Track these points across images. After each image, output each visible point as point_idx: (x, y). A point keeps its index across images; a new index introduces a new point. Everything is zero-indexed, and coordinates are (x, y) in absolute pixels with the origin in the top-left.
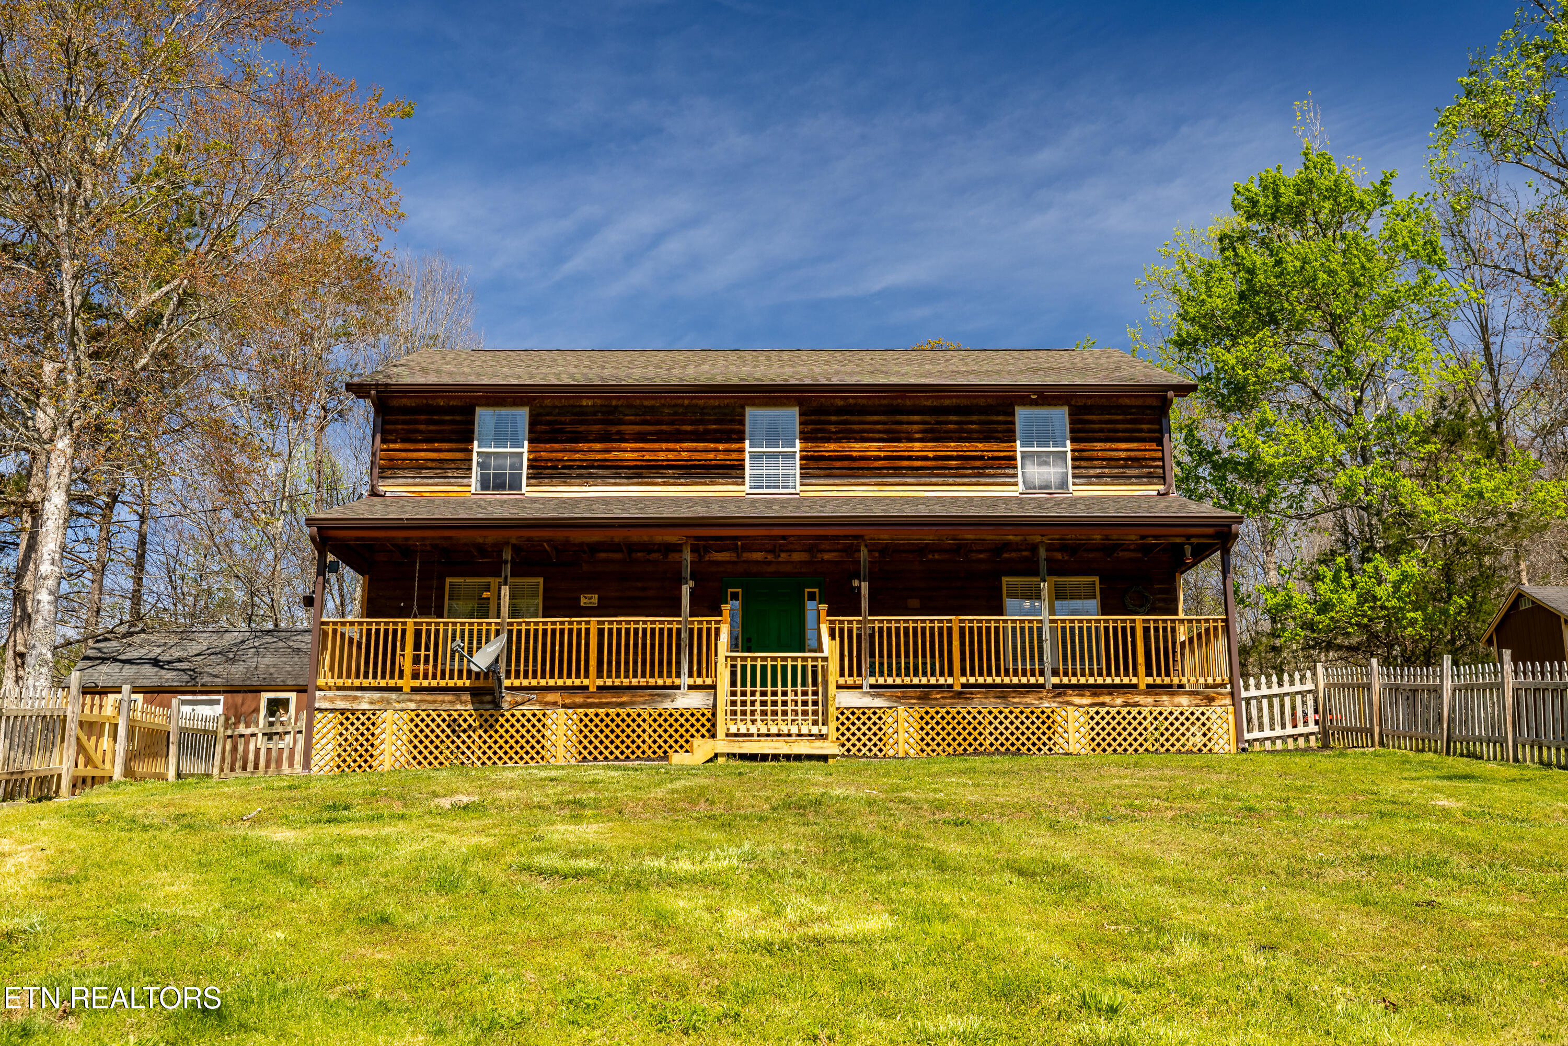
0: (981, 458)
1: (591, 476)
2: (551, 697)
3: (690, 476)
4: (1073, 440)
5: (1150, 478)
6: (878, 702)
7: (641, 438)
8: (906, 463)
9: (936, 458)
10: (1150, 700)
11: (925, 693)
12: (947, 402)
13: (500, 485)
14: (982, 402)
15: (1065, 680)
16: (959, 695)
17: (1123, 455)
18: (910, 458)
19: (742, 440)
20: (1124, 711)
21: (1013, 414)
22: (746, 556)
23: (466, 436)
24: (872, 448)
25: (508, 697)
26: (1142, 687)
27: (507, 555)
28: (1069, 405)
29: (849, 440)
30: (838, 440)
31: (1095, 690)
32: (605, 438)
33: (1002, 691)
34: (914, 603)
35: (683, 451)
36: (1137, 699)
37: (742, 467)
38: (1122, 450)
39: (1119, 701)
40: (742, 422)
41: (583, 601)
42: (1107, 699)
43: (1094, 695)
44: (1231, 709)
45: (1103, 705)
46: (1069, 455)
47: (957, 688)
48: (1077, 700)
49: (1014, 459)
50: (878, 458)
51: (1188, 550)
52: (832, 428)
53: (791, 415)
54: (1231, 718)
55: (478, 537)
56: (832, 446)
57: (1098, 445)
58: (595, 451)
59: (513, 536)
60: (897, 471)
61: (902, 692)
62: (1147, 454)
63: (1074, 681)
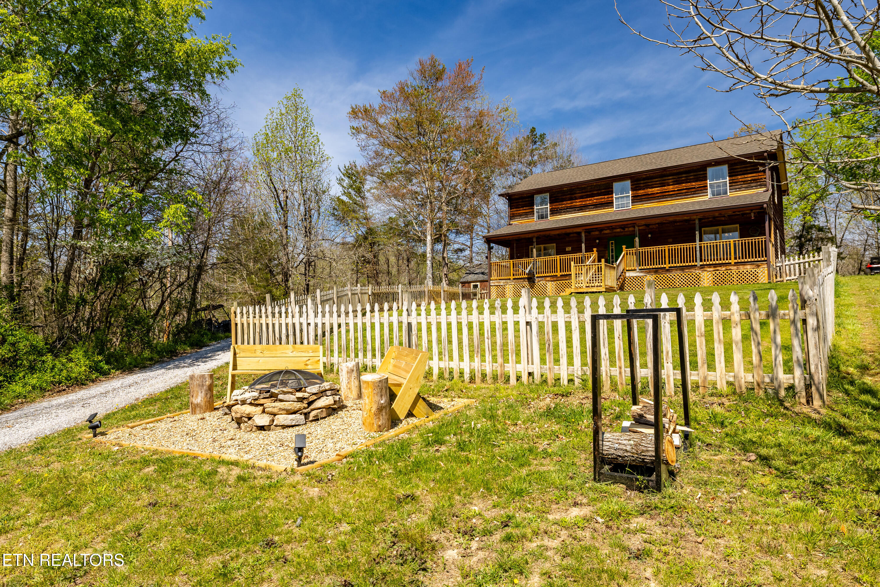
0: (694, 188)
1: (568, 212)
2: (548, 279)
3: (596, 207)
4: (729, 176)
5: (761, 186)
6: (641, 274)
7: (581, 197)
8: (667, 194)
9: (678, 190)
10: (735, 267)
11: (656, 271)
12: (682, 170)
13: (542, 218)
14: (695, 168)
15: (705, 263)
16: (668, 270)
17: (750, 179)
18: (669, 192)
19: (612, 194)
20: (725, 272)
21: (706, 170)
22: (615, 230)
23: (532, 204)
24: (656, 190)
25: (537, 280)
26: (733, 263)
27: (535, 240)
28: (728, 164)
29: (647, 188)
30: (644, 189)
31: (715, 265)
32: (571, 199)
33: (682, 268)
34: (670, 240)
35: (595, 200)
36: (730, 267)
37: (613, 203)
38: (749, 177)
39: (724, 269)
40: (612, 188)
41: (567, 249)
42: (719, 268)
43: (715, 267)
44: (766, 269)
45: (718, 270)
46: (728, 182)
47: (667, 268)
48: (708, 269)
49: (707, 186)
50: (658, 193)
51: (752, 215)
52: (642, 185)
53: (628, 183)
54: (766, 272)
55: (527, 236)
56: (642, 191)
57: (739, 177)
58: (568, 203)
59: (536, 235)
60: (664, 197)
61: (649, 271)
62: (760, 177)
63: (708, 263)
